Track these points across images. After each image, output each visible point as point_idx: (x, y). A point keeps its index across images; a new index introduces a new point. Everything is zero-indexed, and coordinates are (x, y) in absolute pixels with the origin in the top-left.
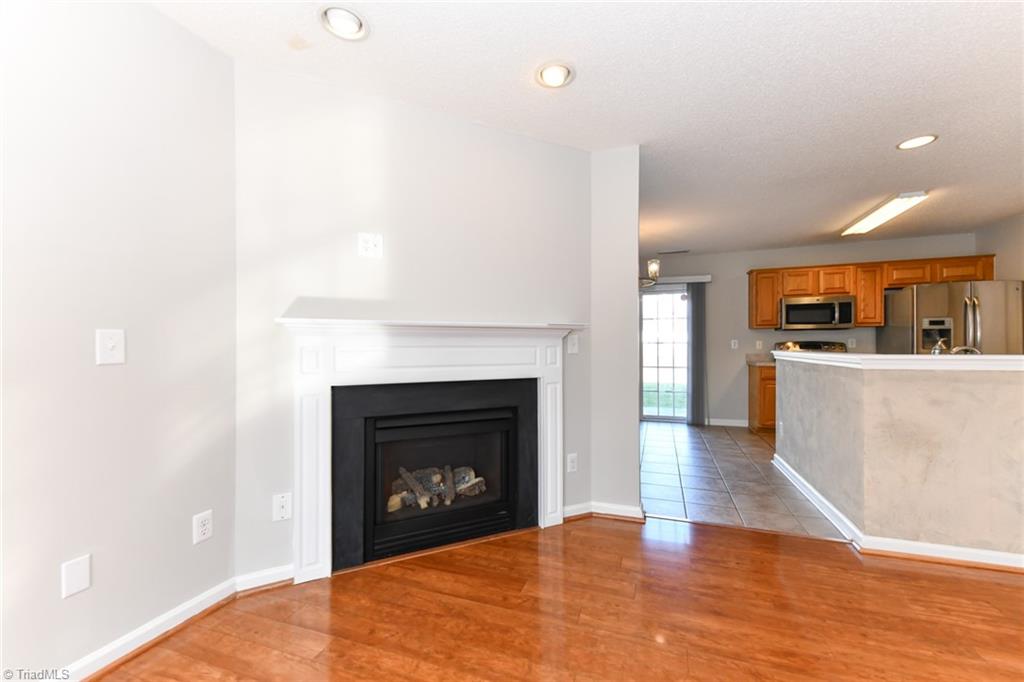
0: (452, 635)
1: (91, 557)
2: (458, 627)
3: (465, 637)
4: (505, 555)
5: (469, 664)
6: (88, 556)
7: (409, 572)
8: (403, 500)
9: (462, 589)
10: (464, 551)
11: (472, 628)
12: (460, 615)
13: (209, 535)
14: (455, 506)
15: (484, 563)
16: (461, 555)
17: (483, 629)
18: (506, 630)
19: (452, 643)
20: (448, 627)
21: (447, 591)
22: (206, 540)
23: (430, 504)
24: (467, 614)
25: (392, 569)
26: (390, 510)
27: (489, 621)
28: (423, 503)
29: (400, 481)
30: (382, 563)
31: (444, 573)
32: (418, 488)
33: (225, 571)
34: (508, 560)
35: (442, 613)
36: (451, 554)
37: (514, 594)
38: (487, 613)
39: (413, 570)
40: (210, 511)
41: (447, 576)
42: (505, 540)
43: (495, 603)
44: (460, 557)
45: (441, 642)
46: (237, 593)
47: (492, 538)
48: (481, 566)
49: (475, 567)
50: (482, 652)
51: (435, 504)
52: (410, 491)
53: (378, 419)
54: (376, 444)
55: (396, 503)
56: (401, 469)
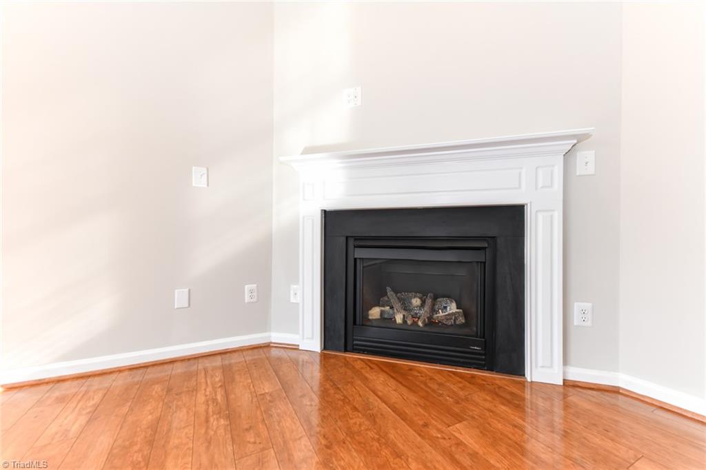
0: (349, 428)
1: (189, 291)
2: (360, 425)
3: (357, 438)
4: (462, 389)
5: (335, 463)
6: (187, 290)
7: (368, 368)
8: (382, 313)
9: (394, 397)
10: (425, 370)
11: (371, 434)
12: (372, 418)
13: (255, 300)
14: (427, 329)
15: (435, 386)
16: (419, 372)
17: (378, 440)
18: (398, 455)
19: (342, 436)
20: (352, 422)
21: (380, 393)
22: (252, 303)
23: (405, 321)
24: (377, 420)
25: (359, 362)
26: (370, 318)
27: (391, 436)
28: (399, 319)
29: (386, 298)
30: (356, 356)
31: (392, 380)
32: (397, 305)
33: (264, 327)
34: (461, 393)
35: (360, 409)
36: (411, 369)
37: (440, 427)
38: (396, 429)
39: (371, 368)
40: (255, 285)
41: (392, 383)
42: (473, 377)
43: (411, 423)
44: (416, 374)
45: (335, 429)
46: (271, 343)
47: (460, 370)
48: (429, 387)
49: (422, 386)
50: (358, 460)
51: (409, 322)
52: (392, 308)
53: (356, 238)
54: (355, 259)
55: (375, 313)
56: (388, 289)
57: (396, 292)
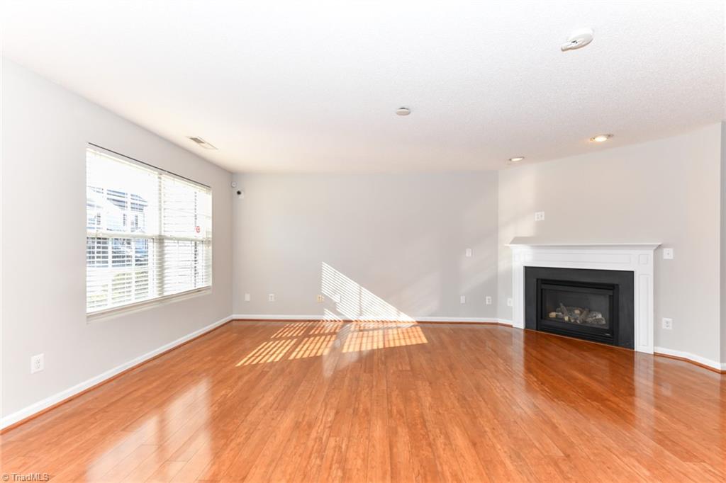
8: (557, 315)
14: (582, 325)
23: (569, 320)
26: (550, 316)
28: (566, 319)
29: (559, 309)
32: (566, 312)
40: (490, 297)
46: (498, 323)
51: (572, 321)
52: (563, 313)
53: (542, 280)
54: (542, 290)
55: (553, 315)
56: (561, 304)
57: (566, 306)
